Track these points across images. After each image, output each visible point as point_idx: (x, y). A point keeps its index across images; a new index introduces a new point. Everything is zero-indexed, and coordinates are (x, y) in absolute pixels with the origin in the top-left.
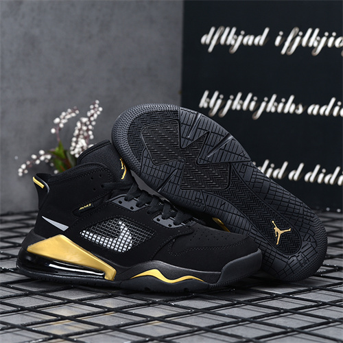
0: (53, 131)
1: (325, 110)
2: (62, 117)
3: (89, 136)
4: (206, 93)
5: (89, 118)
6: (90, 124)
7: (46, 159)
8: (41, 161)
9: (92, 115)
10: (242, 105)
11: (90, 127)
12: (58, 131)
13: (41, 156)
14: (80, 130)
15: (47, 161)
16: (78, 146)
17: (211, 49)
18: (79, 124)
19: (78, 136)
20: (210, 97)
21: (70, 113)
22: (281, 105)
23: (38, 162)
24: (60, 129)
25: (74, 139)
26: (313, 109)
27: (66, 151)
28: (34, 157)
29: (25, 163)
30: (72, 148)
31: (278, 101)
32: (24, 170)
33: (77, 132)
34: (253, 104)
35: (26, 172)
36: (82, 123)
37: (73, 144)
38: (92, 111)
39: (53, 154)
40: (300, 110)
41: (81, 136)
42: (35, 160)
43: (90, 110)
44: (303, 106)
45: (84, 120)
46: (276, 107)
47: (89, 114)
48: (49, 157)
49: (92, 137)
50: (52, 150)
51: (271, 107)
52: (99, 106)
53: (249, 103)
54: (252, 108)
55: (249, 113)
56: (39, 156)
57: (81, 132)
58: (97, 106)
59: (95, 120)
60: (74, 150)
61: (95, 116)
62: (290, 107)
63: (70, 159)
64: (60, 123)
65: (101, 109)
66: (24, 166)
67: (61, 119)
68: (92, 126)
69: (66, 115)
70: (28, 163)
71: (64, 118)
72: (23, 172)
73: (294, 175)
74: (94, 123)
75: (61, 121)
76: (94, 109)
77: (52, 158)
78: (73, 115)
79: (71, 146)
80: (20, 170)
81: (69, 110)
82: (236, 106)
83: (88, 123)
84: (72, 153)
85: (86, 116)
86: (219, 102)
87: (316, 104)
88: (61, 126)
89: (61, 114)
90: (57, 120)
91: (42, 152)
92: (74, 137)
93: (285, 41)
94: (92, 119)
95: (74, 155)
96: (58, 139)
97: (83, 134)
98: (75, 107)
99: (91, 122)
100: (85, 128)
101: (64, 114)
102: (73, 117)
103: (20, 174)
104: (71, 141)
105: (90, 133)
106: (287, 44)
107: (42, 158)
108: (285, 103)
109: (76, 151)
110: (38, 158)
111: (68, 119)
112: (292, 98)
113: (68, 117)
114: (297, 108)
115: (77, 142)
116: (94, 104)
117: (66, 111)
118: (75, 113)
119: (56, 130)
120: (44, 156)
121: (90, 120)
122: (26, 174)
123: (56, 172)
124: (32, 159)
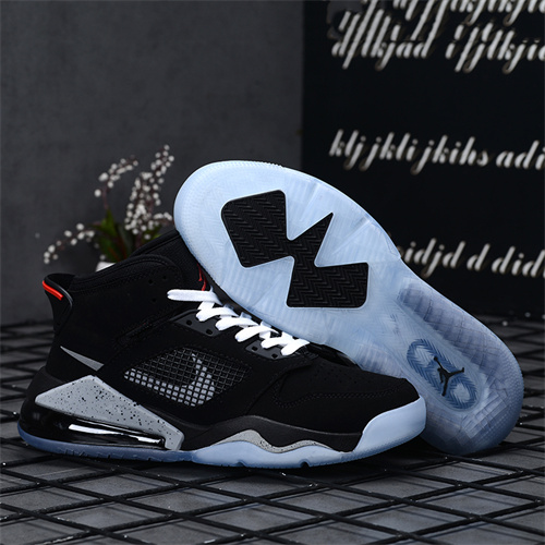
0: (98, 193)
1: (523, 160)
2: (111, 171)
3: (154, 201)
4: (340, 134)
5: (154, 172)
6: (156, 182)
7: (86, 237)
8: (79, 241)
9: (159, 168)
10: (394, 152)
11: (156, 187)
12: (105, 194)
13: (79, 232)
14: (139, 191)
15: (89, 240)
16: (136, 216)
17: (346, 64)
18: (138, 183)
19: (136, 202)
20: (345, 139)
21: (124, 166)
22: (455, 152)
23: (74, 242)
24: (109, 190)
25: (131, 206)
26: (505, 159)
27: (119, 224)
28: (68, 234)
29: (54, 244)
30: (127, 220)
31: (450, 146)
32: (52, 255)
33: (134, 195)
34: (411, 150)
35: (55, 257)
36: (142, 181)
37: (130, 214)
38: (159, 162)
39: (97, 229)
40: (485, 161)
41: (142, 201)
42: (70, 239)
43: (155, 160)
44: (489, 155)
45: (146, 176)
46: (448, 156)
47: (153, 167)
48: (91, 234)
49: (158, 203)
50: (96, 223)
51: (439, 156)
52: (170, 154)
53: (405, 149)
54: (409, 156)
55: (404, 165)
56: (75, 233)
57: (142, 195)
58: (166, 154)
59: (162, 176)
60: (129, 223)
61: (164, 169)
62: (468, 156)
63: (124, 236)
64: (108, 180)
65: (172, 159)
66: (52, 249)
67: (109, 175)
68: (159, 185)
69: (118, 168)
70: (59, 243)
71: (115, 173)
72: (51, 258)
73: (475, 262)
74: (161, 181)
75: (111, 177)
76: (161, 158)
77: (95, 236)
78: (130, 168)
79: (126, 216)
80: (47, 255)
81: (123, 161)
82: (386, 153)
83: (152, 181)
84: (128, 227)
85: (149, 170)
86: (360, 147)
87: (508, 151)
88: (111, 185)
89: (110, 167)
90: (104, 177)
91: (80, 227)
92: (130, 202)
93: (462, 50)
94: (158, 174)
95: (131, 230)
96: (106, 207)
97: (144, 199)
98: (132, 156)
99: (156, 179)
100: (147, 189)
101: (114, 166)
102: (128, 172)
103: (47, 261)
104: (126, 210)
105: (156, 196)
106: (464, 56)
107: (81, 236)
108: (461, 149)
109: (134, 223)
110: (75, 235)
111: (122, 175)
112: (471, 141)
113: (122, 171)
114: (479, 157)
115: (134, 211)
116: (162, 151)
117: (118, 162)
118: (132, 164)
119: (102, 191)
120: (84, 233)
121: (154, 176)
122: (56, 261)
123: (103, 257)
124: (65, 237)
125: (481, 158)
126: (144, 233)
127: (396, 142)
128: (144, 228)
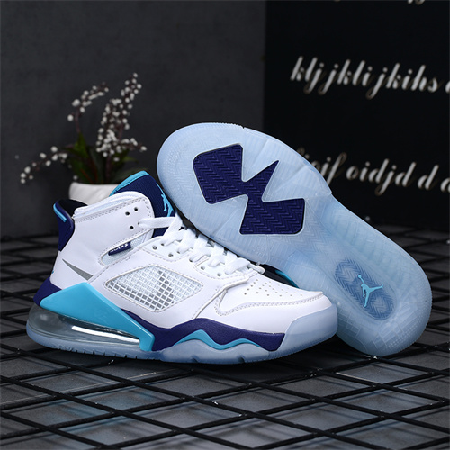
0: (70, 118)
2: (83, 97)
3: (124, 125)
4: (300, 60)
5: (123, 99)
6: (125, 108)
7: (60, 159)
8: (53, 162)
9: (128, 95)
10: (351, 78)
11: (125, 112)
12: (77, 118)
13: (53, 154)
14: (109, 116)
15: (63, 161)
16: (106, 141)
18: (108, 109)
19: (106, 126)
20: (305, 65)
21: (96, 92)
22: (407, 79)
23: (48, 163)
24: (81, 115)
25: (101, 130)
27: (91, 147)
28: (43, 156)
29: (31, 166)
30: (98, 143)
31: (402, 73)
32: (28, 175)
33: (105, 119)
34: (367, 76)
35: (31, 177)
36: (112, 107)
37: (100, 138)
38: (127, 90)
39: (70, 152)
40: (435, 87)
41: (112, 126)
42: (45, 160)
43: (125, 87)
44: (438, 82)
45: (116, 102)
46: (400, 82)
47: (123, 94)
48: (64, 156)
49: (127, 127)
50: (70, 146)
51: (392, 82)
52: (138, 82)
53: (361, 76)
54: (365, 82)
55: (360, 90)
56: (50, 155)
57: (112, 120)
58: (134, 81)
59: (131, 102)
60: (101, 146)
61: (132, 96)
62: (419, 83)
63: (94, 159)
64: (81, 106)
65: (139, 86)
66: (28, 170)
67: (81, 101)
68: (128, 110)
69: (90, 95)
70: (34, 165)
71: (87, 100)
72: (27, 179)
73: (426, 182)
74: (130, 107)
75: (82, 103)
76: (129, 86)
77: (68, 158)
78: (101, 94)
79: (97, 140)
80: (23, 175)
81: (95, 88)
82: (343, 78)
83: (122, 106)
84: (99, 150)
85: (119, 97)
86: (319, 72)
88: (82, 110)
89: (82, 94)
90: (76, 102)
91: (54, 149)
92: (101, 127)
94: (127, 100)
95: (102, 152)
96: (78, 131)
97: (114, 123)
98: (104, 83)
99: (126, 105)
100: (117, 114)
101: (86, 93)
102: (100, 97)
103: (23, 181)
104: (97, 134)
105: (125, 121)
107: (55, 158)
108: (413, 77)
109: (104, 147)
110: (49, 157)
111: (93, 100)
112: (422, 69)
113: (93, 97)
114: (429, 84)
115: (105, 135)
116: (131, 78)
117: (89, 89)
118: (103, 91)
119: (74, 116)
120: (59, 155)
121: (123, 102)
122: (32, 180)
123: (75, 178)
124: (40, 158)
125: (432, 85)
126: (113, 156)
127: (353, 69)
128: (112, 152)
